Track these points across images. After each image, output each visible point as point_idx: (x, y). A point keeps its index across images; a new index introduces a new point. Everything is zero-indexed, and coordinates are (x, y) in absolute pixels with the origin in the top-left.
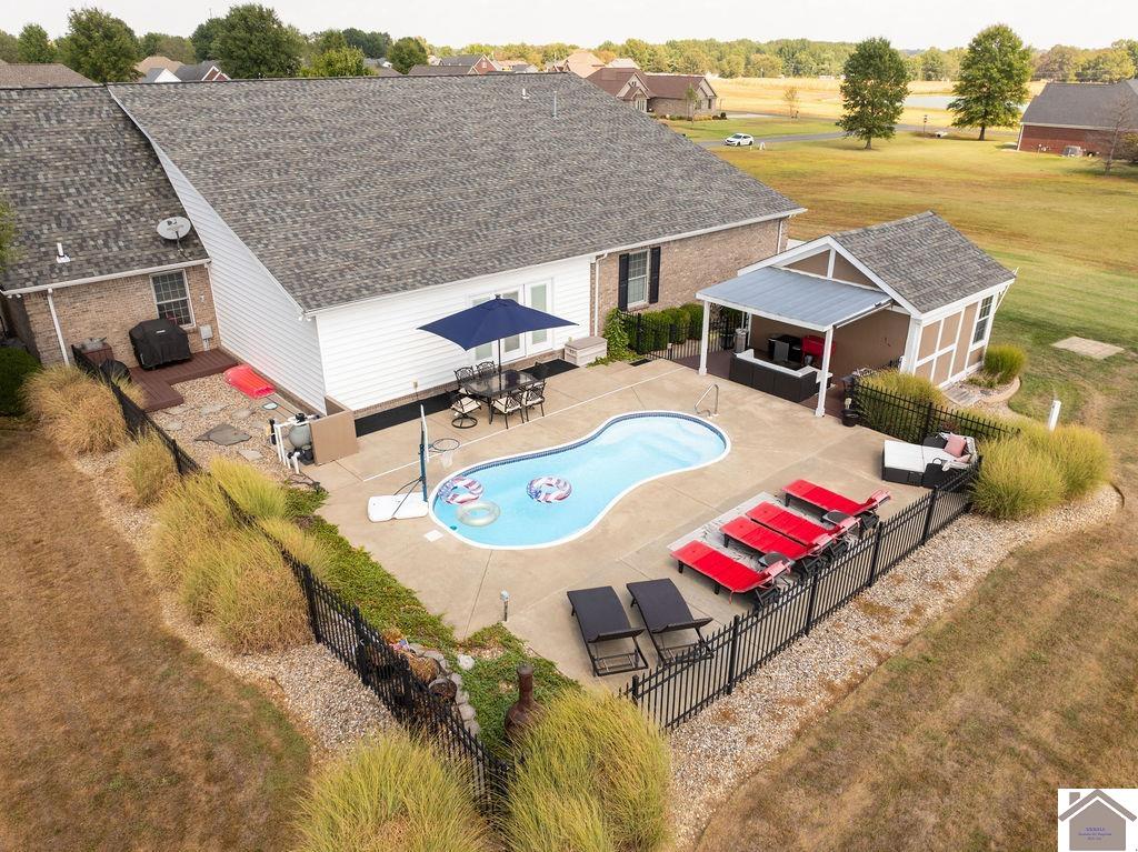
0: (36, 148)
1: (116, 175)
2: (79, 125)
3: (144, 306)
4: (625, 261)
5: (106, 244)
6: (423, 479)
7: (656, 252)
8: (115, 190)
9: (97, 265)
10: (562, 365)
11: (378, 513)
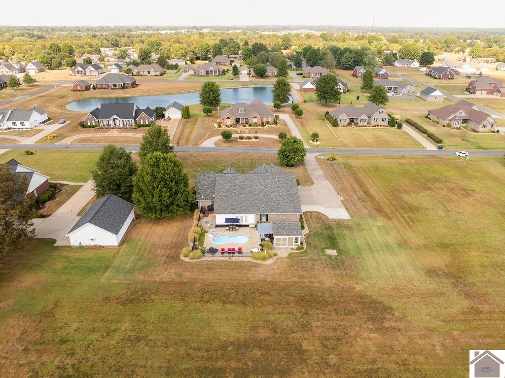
0: (206, 182)
1: (212, 187)
3: (210, 203)
4: (261, 215)
5: (207, 197)
6: (213, 234)
7: (267, 215)
8: (211, 189)
9: (205, 199)
10: (247, 226)
11: (209, 236)
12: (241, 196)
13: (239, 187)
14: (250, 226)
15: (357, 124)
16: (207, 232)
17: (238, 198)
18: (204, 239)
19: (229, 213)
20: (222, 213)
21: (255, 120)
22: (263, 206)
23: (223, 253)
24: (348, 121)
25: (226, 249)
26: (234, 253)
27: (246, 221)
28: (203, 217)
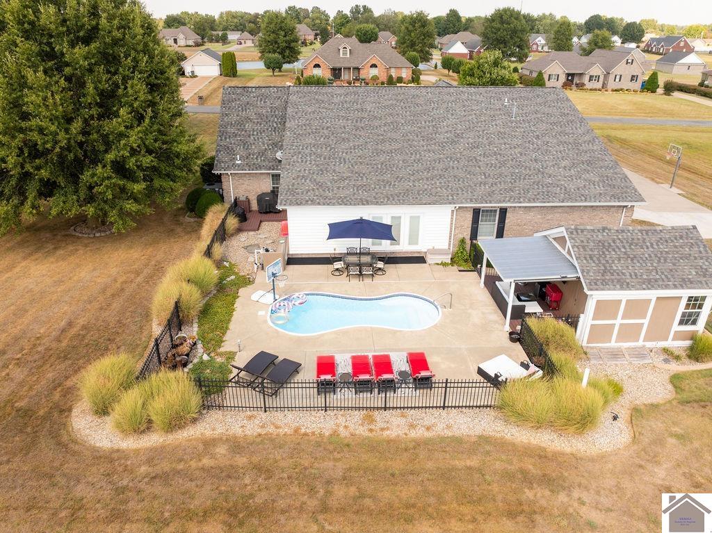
0: (251, 113)
1: (275, 128)
2: (271, 104)
3: (266, 186)
4: (476, 212)
5: (257, 158)
6: (274, 289)
7: (503, 212)
8: (272, 134)
9: (249, 166)
10: (420, 260)
11: (255, 297)
12: (387, 147)
13: (377, 123)
14: (430, 259)
15: (583, 85)
16: (247, 281)
17: (378, 152)
18: (230, 313)
19: (344, 201)
20: (313, 202)
21: (374, 72)
22: (481, 178)
23: (326, 387)
24: (563, 79)
25: (344, 366)
26: (388, 386)
27: (413, 239)
28: (239, 230)
